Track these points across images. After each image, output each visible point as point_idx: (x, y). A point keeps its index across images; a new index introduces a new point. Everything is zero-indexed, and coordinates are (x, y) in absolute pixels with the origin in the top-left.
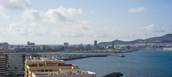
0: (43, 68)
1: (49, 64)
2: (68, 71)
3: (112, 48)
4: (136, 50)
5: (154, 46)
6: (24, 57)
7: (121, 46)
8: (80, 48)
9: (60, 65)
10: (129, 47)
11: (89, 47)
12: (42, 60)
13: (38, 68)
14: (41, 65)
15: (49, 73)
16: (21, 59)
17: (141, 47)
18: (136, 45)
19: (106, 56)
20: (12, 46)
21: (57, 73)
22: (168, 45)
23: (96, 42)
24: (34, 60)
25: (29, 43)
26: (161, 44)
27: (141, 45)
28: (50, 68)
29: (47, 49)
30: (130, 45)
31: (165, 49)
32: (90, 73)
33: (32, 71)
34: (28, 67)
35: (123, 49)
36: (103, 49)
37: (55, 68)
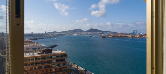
2: (34, 45)
3: (53, 34)
4: (63, 35)
5: (70, 34)
7: (56, 34)
8: (39, 35)
9: (30, 42)
10: (60, 34)
11: (43, 34)
17: (64, 34)
18: (63, 33)
19: (50, 38)
21: (29, 46)
22: (75, 33)
23: (46, 32)
26: (73, 33)
30: (60, 33)
31: (74, 35)
32: (43, 45)
35: (57, 35)
36: (49, 35)
37: (27, 43)
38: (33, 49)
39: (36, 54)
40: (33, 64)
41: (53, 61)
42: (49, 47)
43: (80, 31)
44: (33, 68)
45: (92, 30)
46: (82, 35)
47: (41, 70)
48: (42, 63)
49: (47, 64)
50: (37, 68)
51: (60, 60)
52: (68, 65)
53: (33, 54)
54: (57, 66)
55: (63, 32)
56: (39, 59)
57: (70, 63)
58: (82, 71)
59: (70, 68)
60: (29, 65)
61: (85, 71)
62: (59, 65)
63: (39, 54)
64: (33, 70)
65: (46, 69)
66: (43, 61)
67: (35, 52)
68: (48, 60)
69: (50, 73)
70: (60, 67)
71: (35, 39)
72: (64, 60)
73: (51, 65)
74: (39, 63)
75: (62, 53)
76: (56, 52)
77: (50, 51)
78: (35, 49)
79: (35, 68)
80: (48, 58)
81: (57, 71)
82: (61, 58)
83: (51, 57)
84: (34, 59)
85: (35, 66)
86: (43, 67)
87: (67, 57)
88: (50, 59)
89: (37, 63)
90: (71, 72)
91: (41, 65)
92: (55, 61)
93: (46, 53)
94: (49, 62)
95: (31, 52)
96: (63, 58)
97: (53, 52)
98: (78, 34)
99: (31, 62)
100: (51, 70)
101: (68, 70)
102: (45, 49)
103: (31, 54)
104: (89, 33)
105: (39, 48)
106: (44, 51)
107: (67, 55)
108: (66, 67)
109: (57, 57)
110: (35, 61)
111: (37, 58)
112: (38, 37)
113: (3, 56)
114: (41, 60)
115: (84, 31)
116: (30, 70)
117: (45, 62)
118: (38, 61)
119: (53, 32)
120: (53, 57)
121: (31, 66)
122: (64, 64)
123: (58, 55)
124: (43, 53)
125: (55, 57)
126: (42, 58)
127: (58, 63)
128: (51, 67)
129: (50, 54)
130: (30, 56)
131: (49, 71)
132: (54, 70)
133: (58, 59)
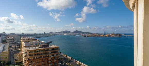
0: (27, 41)
1: (29, 39)
2: (36, 41)
3: (50, 34)
5: (61, 34)
6: (20, 37)
7: (52, 34)
8: (40, 34)
9: (33, 40)
10: (54, 34)
11: (42, 34)
12: (27, 38)
13: (26, 41)
14: (26, 40)
15: (29, 42)
16: (19, 38)
18: (57, 34)
20: (16, 34)
21: (32, 42)
22: (65, 33)
23: (45, 33)
24: (24, 38)
25: (22, 33)
26: (63, 33)
27: (58, 33)
28: (30, 40)
29: (28, 35)
31: (64, 35)
32: (43, 42)
33: (23, 42)
34: (22, 41)
35: (53, 35)
36: (47, 35)
37: (31, 40)
38: (35, 44)
39: (37, 48)
40: (35, 55)
41: (50, 53)
42: (47, 43)
43: (69, 32)
44: (35, 58)
45: (77, 32)
46: (69, 35)
47: (41, 59)
48: (42, 54)
49: (45, 55)
50: (38, 57)
51: (54, 52)
52: (60, 55)
53: (35, 48)
54: (52, 56)
55: (57, 32)
56: (40, 51)
57: (61, 54)
58: (69, 59)
59: (61, 57)
60: (33, 55)
61: (72, 59)
62: (53, 55)
63: (39, 48)
64: (35, 59)
65: (45, 58)
66: (42, 52)
67: (37, 46)
68: (46, 52)
69: (47, 61)
70: (54, 57)
71: (36, 38)
72: (57, 52)
73: (48, 56)
74: (39, 54)
75: (56, 47)
76: (51, 46)
77: (48, 46)
78: (37, 44)
79: (37, 57)
80: (46, 50)
81: (53, 60)
82: (55, 51)
83: (48, 50)
84: (35, 52)
85: (36, 57)
86: (42, 57)
87: (59, 50)
88: (47, 52)
89: (38, 54)
90: (62, 60)
91: (41, 56)
92: (51, 53)
93: (44, 47)
94: (46, 53)
95: (34, 46)
96: (57, 50)
97: (49, 46)
98: (67, 34)
99: (34, 53)
100: (48, 59)
101: (60, 58)
102: (44, 44)
103: (34, 48)
104: (75, 33)
105: (39, 44)
106: (43, 46)
107: (59, 49)
108: (59, 57)
109: (52, 50)
110: (36, 53)
111: (38, 51)
112: (39, 36)
113: (13, 49)
114: (41, 52)
115: (71, 32)
116: (33, 59)
117: (44, 54)
118: (39, 53)
119: (50, 33)
120: (49, 50)
121: (34, 57)
122: (57, 55)
123: (53, 49)
124: (42, 47)
125: (51, 50)
126: (42, 51)
127: (53, 54)
128: (48, 57)
129: (47, 48)
130: (33, 49)
131: (46, 60)
132: (50, 59)
133: (53, 51)
